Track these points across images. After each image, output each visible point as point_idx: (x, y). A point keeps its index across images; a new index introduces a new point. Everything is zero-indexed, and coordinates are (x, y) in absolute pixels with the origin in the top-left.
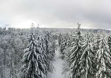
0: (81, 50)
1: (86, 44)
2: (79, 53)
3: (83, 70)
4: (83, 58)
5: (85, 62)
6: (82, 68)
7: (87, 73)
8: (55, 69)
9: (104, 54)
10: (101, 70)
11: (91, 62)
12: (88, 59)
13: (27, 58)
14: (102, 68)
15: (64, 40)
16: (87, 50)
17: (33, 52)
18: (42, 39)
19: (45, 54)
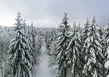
0: (67, 41)
1: (73, 33)
2: (65, 44)
3: (70, 61)
4: (69, 49)
5: (72, 53)
6: (68, 59)
7: (74, 65)
8: (42, 62)
9: (94, 43)
10: (91, 62)
11: (78, 53)
12: (75, 49)
13: (14, 47)
14: (91, 59)
15: (50, 36)
16: (74, 39)
17: (19, 42)
18: (29, 32)
19: (32, 47)
